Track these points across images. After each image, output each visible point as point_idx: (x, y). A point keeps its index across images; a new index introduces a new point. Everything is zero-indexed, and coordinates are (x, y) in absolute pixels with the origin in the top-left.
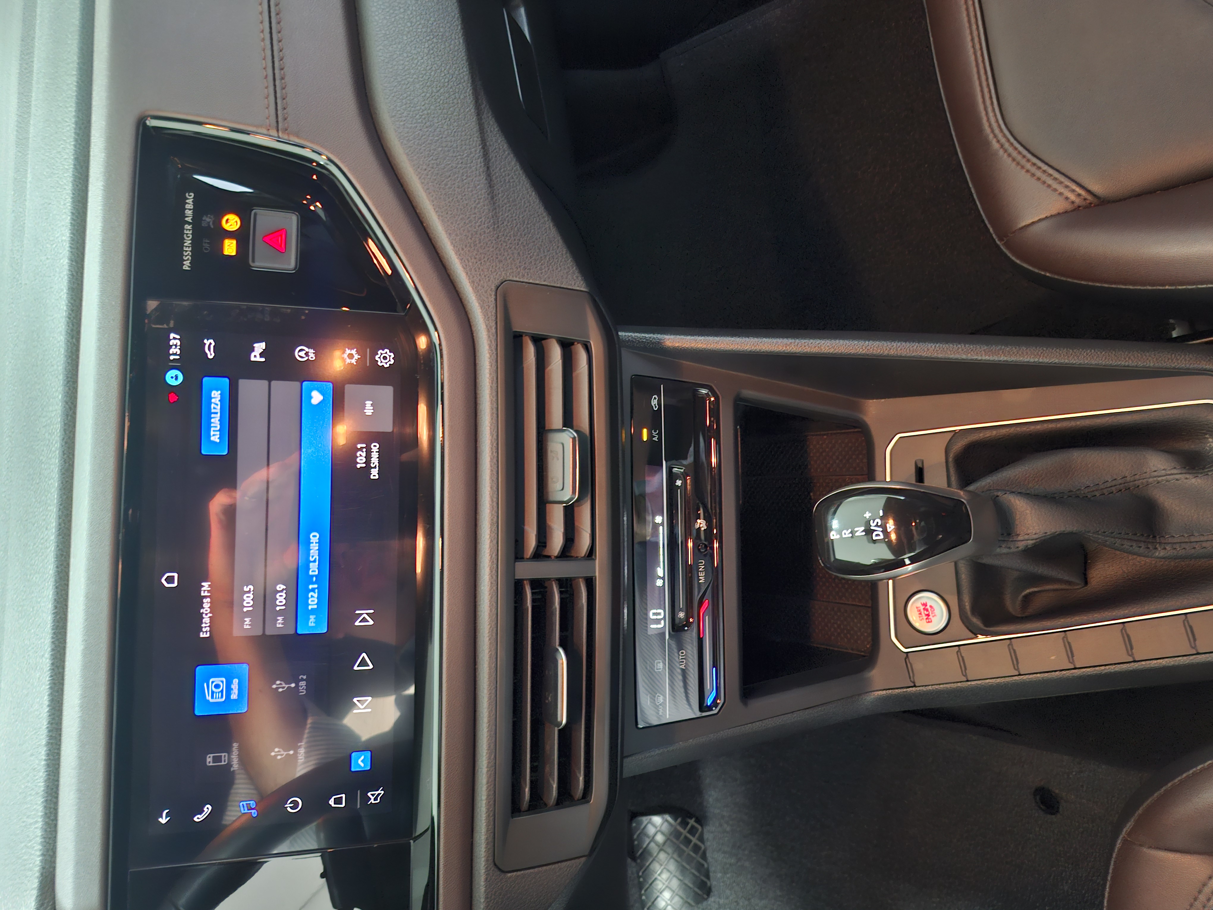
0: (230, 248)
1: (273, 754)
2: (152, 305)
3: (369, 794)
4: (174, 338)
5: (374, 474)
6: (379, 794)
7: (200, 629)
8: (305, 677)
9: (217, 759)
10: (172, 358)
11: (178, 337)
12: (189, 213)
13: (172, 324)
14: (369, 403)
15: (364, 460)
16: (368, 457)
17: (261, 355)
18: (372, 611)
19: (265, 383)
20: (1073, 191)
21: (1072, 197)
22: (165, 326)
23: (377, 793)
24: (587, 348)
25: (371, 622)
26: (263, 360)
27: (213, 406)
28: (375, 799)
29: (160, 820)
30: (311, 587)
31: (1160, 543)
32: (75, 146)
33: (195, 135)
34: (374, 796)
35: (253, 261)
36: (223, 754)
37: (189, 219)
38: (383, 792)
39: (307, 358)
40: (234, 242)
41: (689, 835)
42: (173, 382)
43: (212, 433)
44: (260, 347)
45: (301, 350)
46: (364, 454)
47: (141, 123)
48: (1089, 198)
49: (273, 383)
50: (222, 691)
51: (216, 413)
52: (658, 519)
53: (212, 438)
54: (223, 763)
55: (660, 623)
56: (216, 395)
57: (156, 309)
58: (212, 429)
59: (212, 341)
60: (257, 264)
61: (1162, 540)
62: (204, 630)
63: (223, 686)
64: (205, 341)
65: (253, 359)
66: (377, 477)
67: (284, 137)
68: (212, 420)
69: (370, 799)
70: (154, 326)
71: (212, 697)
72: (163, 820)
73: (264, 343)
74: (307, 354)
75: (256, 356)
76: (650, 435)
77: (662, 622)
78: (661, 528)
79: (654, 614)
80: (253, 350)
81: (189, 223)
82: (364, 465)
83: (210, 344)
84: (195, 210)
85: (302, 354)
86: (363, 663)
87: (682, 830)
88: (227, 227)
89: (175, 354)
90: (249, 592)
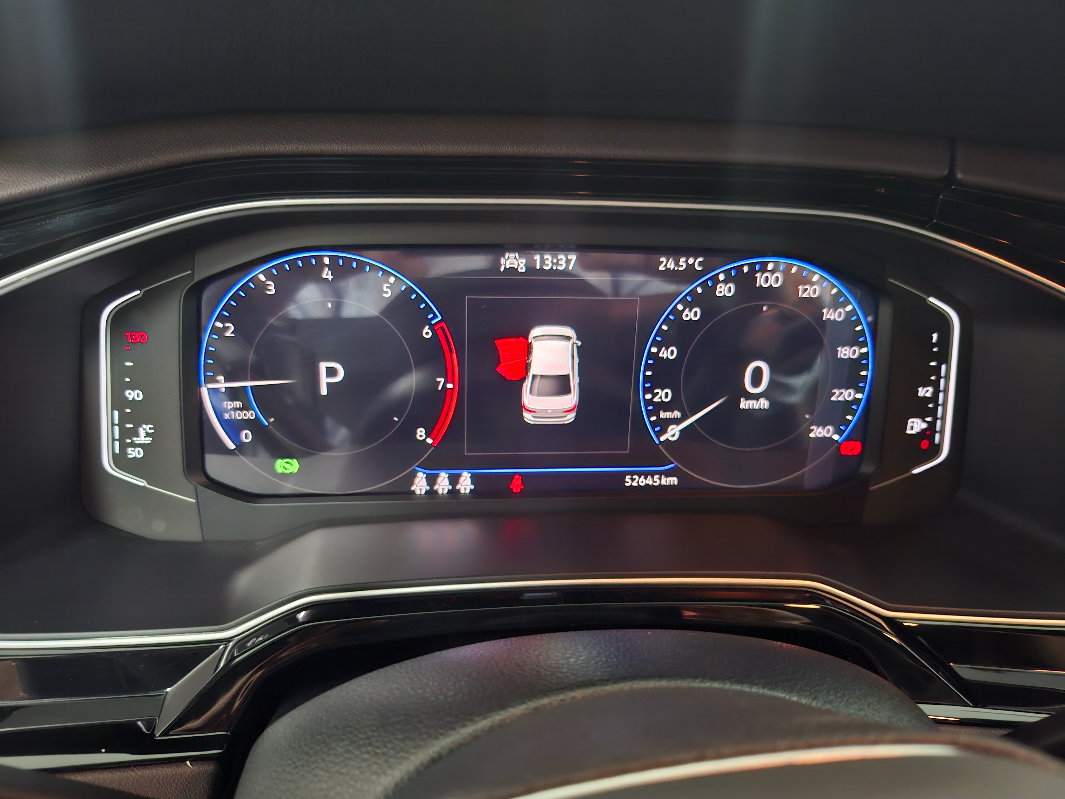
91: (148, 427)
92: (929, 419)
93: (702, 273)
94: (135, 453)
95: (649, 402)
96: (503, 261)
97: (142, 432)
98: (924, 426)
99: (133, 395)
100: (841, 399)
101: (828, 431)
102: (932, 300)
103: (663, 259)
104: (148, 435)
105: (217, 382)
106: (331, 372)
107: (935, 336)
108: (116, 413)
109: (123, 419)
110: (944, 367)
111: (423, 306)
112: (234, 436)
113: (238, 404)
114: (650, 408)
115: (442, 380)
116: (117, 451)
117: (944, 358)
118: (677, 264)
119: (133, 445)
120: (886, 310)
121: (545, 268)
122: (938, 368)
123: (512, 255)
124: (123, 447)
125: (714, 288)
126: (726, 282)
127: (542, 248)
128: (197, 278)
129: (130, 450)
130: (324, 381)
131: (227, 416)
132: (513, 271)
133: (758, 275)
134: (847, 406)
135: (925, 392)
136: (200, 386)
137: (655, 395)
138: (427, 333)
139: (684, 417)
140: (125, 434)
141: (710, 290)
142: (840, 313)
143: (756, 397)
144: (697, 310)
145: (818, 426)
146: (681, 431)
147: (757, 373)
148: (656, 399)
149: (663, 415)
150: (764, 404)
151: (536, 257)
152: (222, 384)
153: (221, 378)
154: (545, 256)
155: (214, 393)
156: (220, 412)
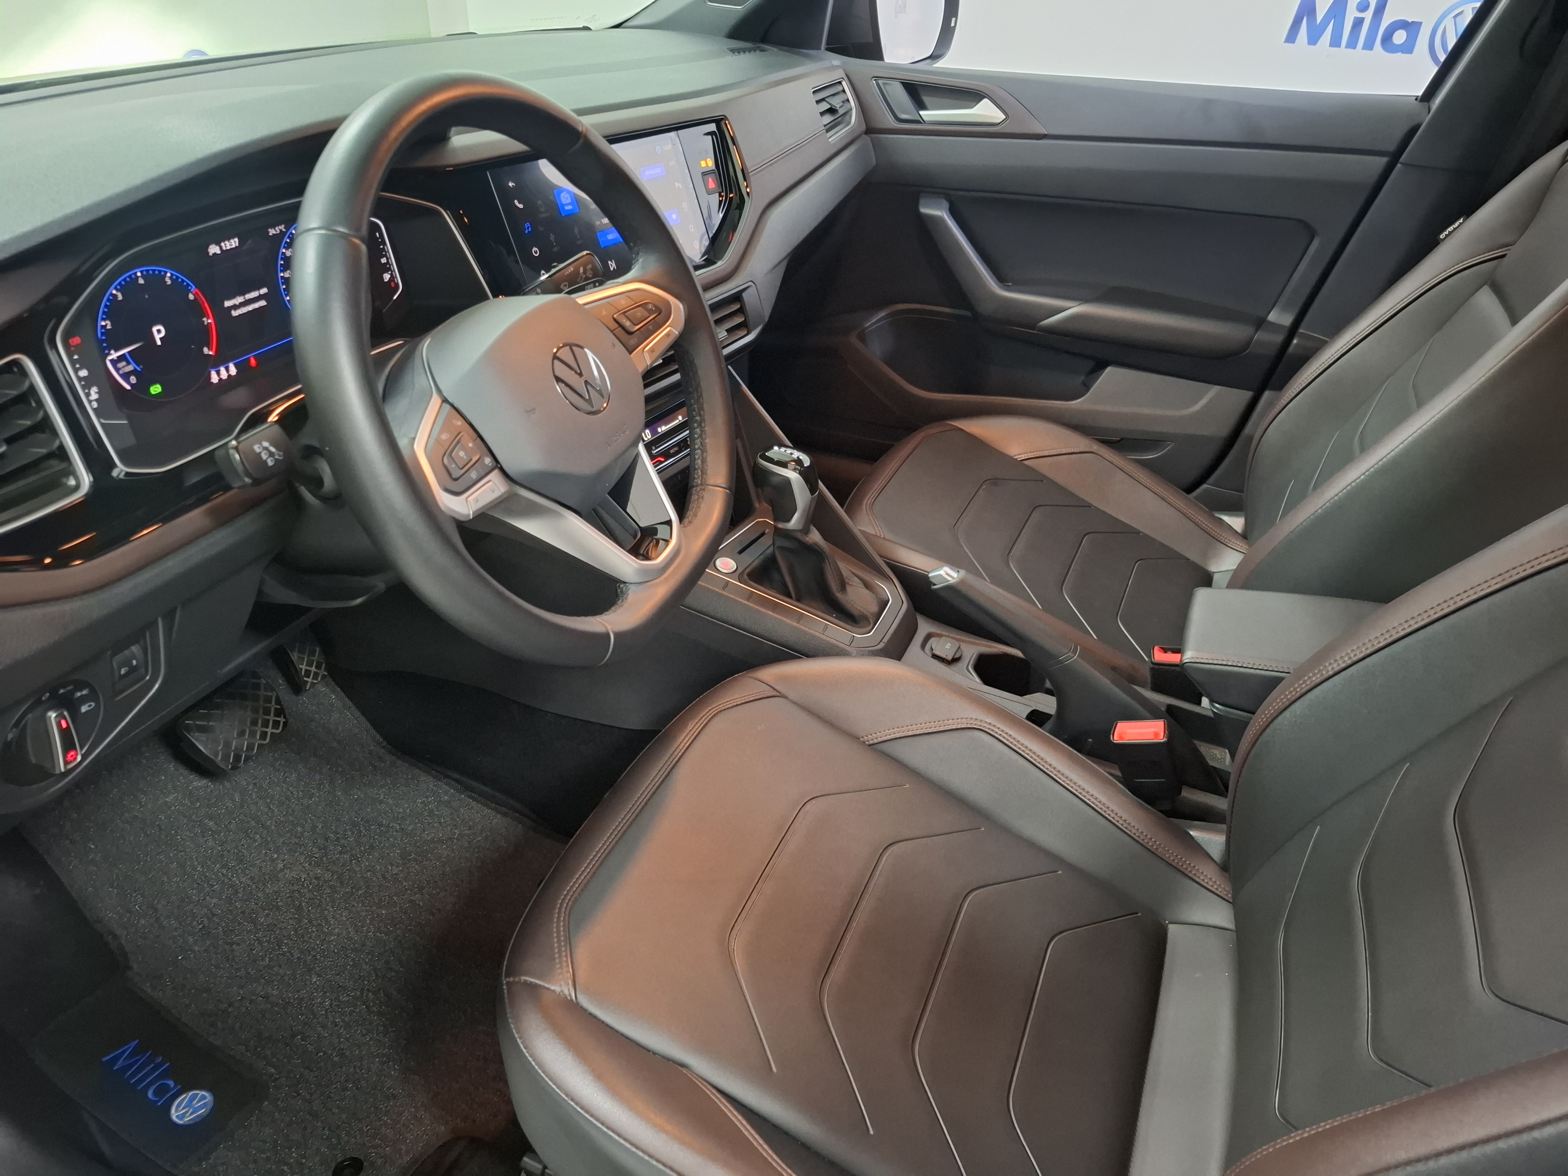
72: (510, 185)
91: (95, 389)
92: (390, 272)
93: (285, 233)
94: (94, 405)
96: (210, 250)
97: (92, 392)
98: (390, 276)
99: (84, 373)
102: (370, 219)
103: (270, 230)
104: (96, 392)
105: (111, 354)
106: (159, 332)
107: (377, 234)
109: (83, 388)
110: (386, 247)
111: (185, 283)
112: (128, 382)
113: (124, 363)
115: (205, 319)
117: (384, 243)
118: (275, 230)
119: (92, 401)
121: (227, 248)
122: (384, 249)
123: (213, 247)
127: (224, 240)
129: (92, 404)
130: (157, 337)
131: (121, 372)
132: (215, 254)
135: (384, 261)
136: (106, 360)
137: (290, 297)
138: (191, 297)
140: (87, 396)
144: (290, 250)
151: (222, 244)
152: (114, 355)
153: (112, 352)
154: (226, 242)
155: (112, 361)
156: (117, 370)
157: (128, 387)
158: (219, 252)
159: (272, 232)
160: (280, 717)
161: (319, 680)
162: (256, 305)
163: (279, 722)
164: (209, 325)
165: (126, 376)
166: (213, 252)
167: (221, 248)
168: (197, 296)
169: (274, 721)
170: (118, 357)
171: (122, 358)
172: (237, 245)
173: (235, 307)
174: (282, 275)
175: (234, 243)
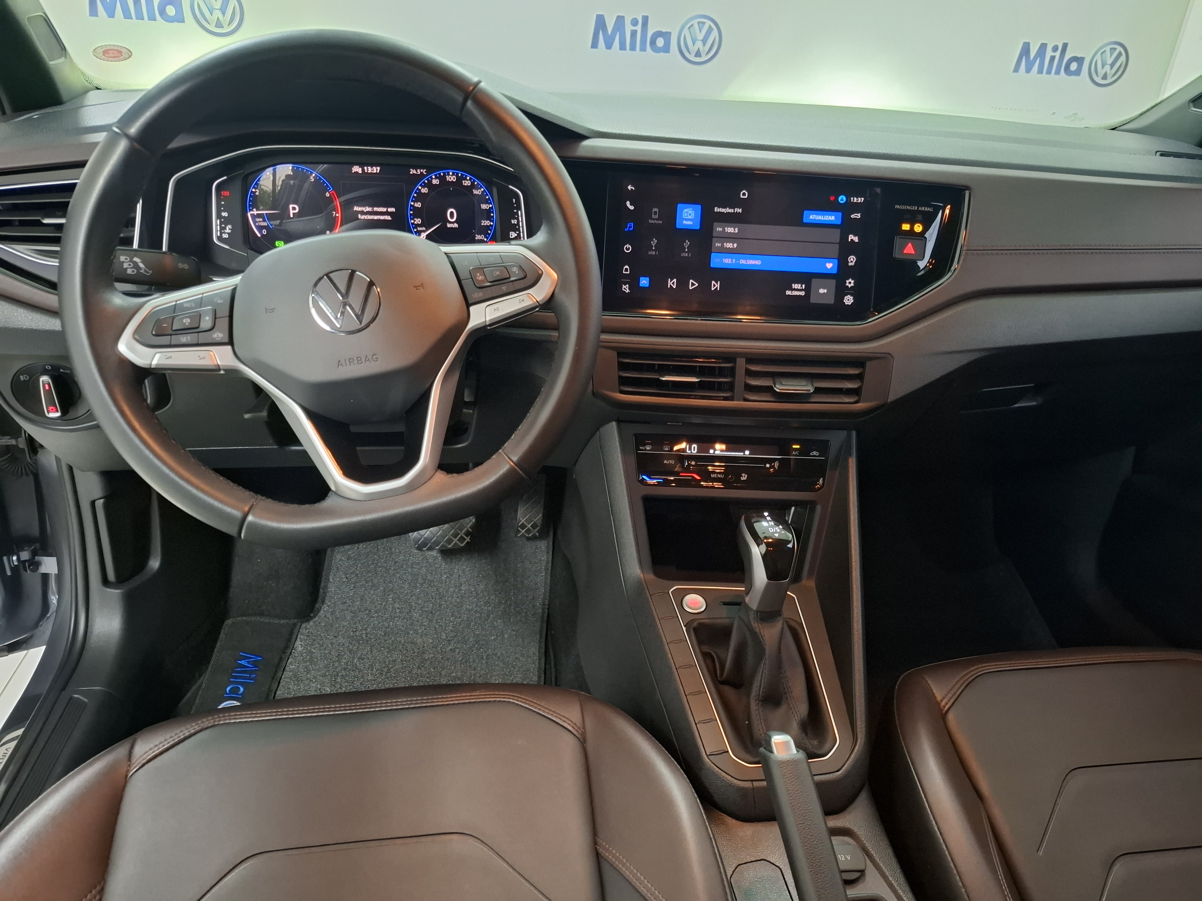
0: (906, 227)
1: (654, 239)
2: (878, 190)
3: (628, 285)
4: (861, 200)
5: (788, 293)
6: (626, 290)
7: (719, 207)
8: (690, 256)
9: (655, 213)
10: (852, 198)
11: (862, 202)
12: (923, 209)
13: (869, 199)
14: (825, 291)
15: (796, 288)
16: (797, 290)
17: (852, 240)
18: (718, 290)
19: (838, 241)
20: (947, 704)
21: (943, 703)
22: (868, 196)
23: (627, 289)
24: (856, 402)
25: (713, 289)
26: (849, 241)
27: (827, 216)
28: (624, 288)
29: (630, 186)
30: (734, 260)
31: (758, 704)
32: (953, 159)
33: (961, 214)
34: (626, 288)
35: (899, 238)
36: (657, 216)
37: (920, 208)
38: (627, 292)
39: (849, 261)
40: (908, 229)
41: (459, 536)
42: (840, 198)
43: (814, 216)
44: (856, 239)
45: (854, 259)
46: (799, 288)
47: (967, 188)
48: (944, 712)
49: (838, 245)
50: (687, 216)
51: (824, 218)
52: (747, 452)
53: (811, 216)
54: (653, 216)
55: (689, 450)
56: (832, 218)
57: (876, 192)
58: (816, 216)
59: (860, 217)
60: (898, 240)
61: (760, 705)
62: (719, 209)
63: (690, 217)
64: (860, 214)
65: (850, 236)
66: (787, 294)
67: (964, 253)
68: (820, 216)
69: (625, 285)
70: (868, 191)
71: (685, 212)
72: (630, 187)
73: (857, 241)
74: (852, 262)
75: (851, 237)
76: (796, 449)
77: (690, 452)
78: (742, 454)
79: (694, 447)
80: (855, 236)
81: (918, 208)
82: (793, 288)
83: (858, 216)
84: (924, 211)
85: (852, 260)
86: (693, 284)
87: (463, 532)
88: (916, 226)
89: (853, 200)
90: (734, 230)
91: (230, 226)
92: (517, 232)
93: (426, 176)
94: (225, 236)
95: (413, 224)
96: (353, 169)
97: (227, 228)
98: (516, 235)
99: (225, 214)
100: (485, 224)
101: (482, 237)
102: (510, 187)
103: (411, 170)
104: (230, 229)
105: (254, 211)
106: (294, 209)
107: (514, 200)
108: (218, 221)
109: (221, 223)
110: (519, 212)
111: (325, 185)
112: (260, 232)
113: (261, 220)
114: (414, 226)
115: (334, 213)
116: (219, 235)
117: (519, 208)
118: (417, 172)
119: (225, 233)
120: (495, 190)
121: (369, 172)
122: (517, 212)
123: (356, 167)
124: (221, 233)
125: (431, 181)
126: (435, 178)
127: (368, 165)
128: (246, 172)
129: (223, 235)
130: (292, 212)
131: (257, 224)
132: (357, 173)
133: (447, 176)
134: (488, 227)
135: (514, 222)
136: (247, 213)
137: (415, 221)
138: (328, 195)
139: (427, 230)
140: (222, 229)
141: (430, 182)
142: (480, 192)
143: (453, 223)
144: (426, 189)
145: (478, 235)
146: (427, 235)
147: (452, 213)
148: (415, 223)
149: (419, 229)
150: (456, 225)
151: (365, 168)
152: (255, 212)
153: (255, 210)
154: (369, 168)
155: (252, 215)
156: (255, 222)
157: (259, 236)
158: (360, 172)
159: (413, 171)
160: (467, 537)
161: (530, 536)
162: (382, 218)
163: (465, 539)
164: (337, 217)
165: (260, 228)
166: (355, 171)
167: (363, 170)
168: (332, 195)
169: (462, 537)
170: (257, 214)
171: (259, 216)
172: (378, 172)
173: (363, 213)
174: (412, 203)
175: (376, 170)
